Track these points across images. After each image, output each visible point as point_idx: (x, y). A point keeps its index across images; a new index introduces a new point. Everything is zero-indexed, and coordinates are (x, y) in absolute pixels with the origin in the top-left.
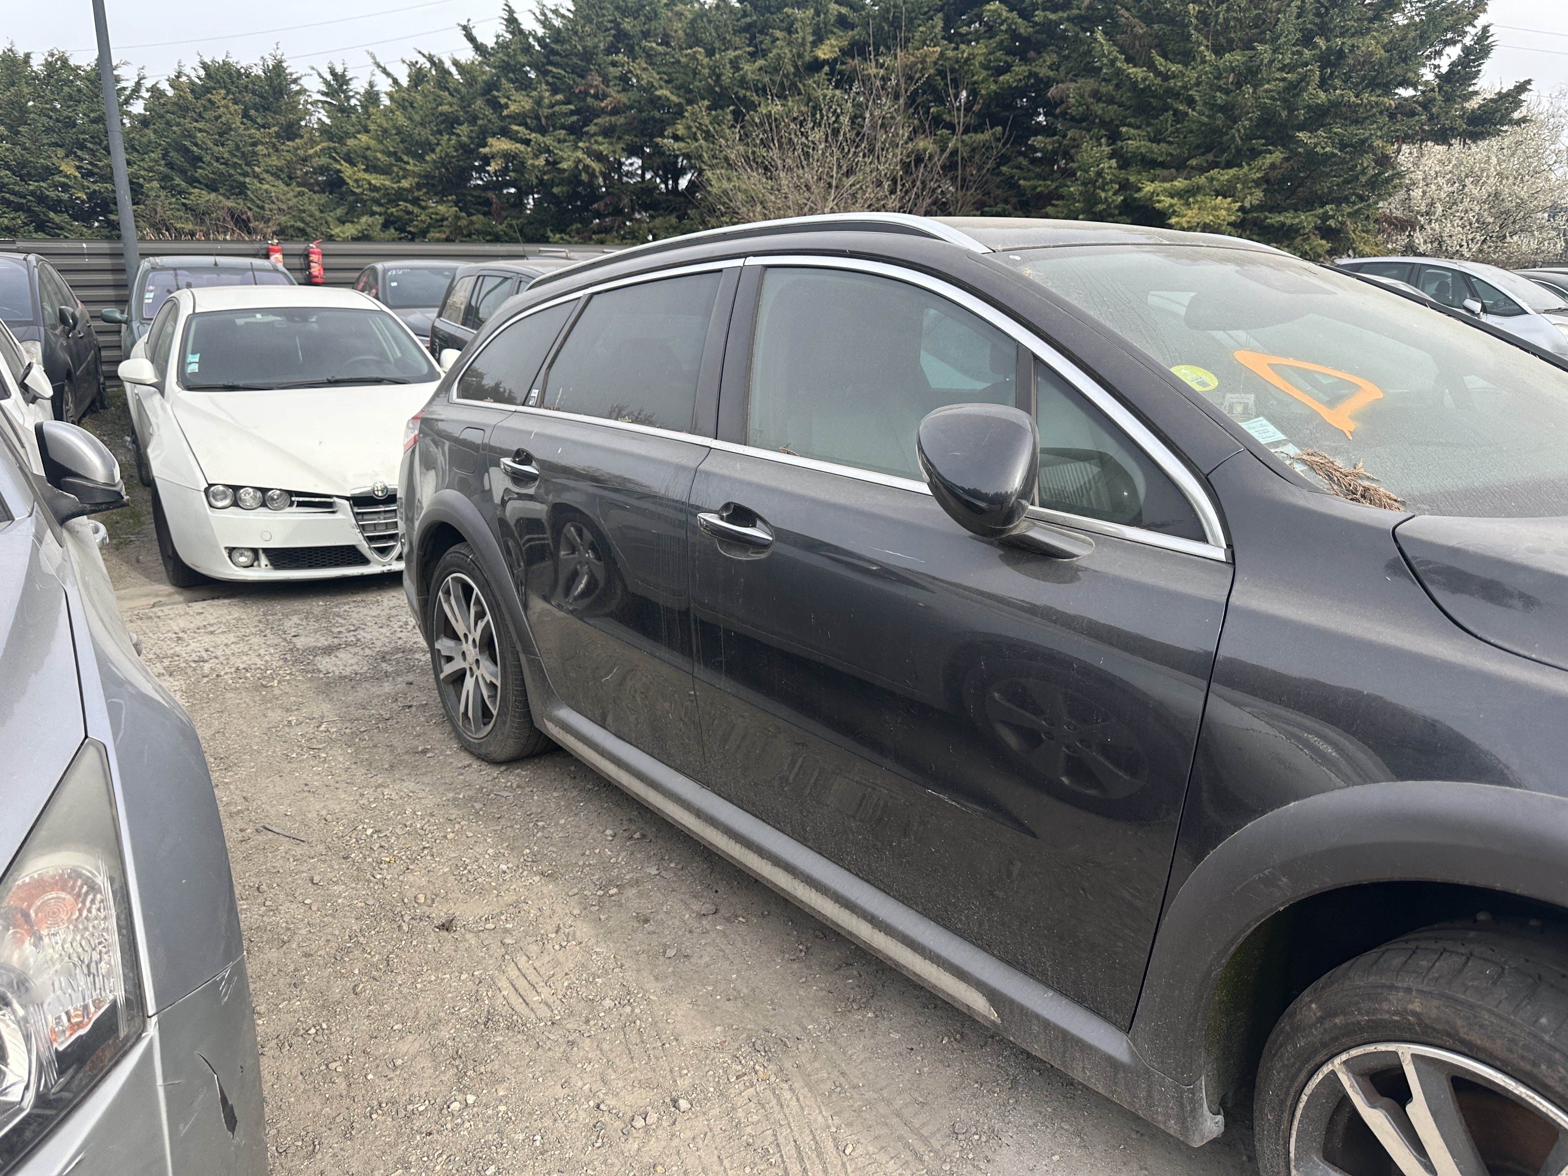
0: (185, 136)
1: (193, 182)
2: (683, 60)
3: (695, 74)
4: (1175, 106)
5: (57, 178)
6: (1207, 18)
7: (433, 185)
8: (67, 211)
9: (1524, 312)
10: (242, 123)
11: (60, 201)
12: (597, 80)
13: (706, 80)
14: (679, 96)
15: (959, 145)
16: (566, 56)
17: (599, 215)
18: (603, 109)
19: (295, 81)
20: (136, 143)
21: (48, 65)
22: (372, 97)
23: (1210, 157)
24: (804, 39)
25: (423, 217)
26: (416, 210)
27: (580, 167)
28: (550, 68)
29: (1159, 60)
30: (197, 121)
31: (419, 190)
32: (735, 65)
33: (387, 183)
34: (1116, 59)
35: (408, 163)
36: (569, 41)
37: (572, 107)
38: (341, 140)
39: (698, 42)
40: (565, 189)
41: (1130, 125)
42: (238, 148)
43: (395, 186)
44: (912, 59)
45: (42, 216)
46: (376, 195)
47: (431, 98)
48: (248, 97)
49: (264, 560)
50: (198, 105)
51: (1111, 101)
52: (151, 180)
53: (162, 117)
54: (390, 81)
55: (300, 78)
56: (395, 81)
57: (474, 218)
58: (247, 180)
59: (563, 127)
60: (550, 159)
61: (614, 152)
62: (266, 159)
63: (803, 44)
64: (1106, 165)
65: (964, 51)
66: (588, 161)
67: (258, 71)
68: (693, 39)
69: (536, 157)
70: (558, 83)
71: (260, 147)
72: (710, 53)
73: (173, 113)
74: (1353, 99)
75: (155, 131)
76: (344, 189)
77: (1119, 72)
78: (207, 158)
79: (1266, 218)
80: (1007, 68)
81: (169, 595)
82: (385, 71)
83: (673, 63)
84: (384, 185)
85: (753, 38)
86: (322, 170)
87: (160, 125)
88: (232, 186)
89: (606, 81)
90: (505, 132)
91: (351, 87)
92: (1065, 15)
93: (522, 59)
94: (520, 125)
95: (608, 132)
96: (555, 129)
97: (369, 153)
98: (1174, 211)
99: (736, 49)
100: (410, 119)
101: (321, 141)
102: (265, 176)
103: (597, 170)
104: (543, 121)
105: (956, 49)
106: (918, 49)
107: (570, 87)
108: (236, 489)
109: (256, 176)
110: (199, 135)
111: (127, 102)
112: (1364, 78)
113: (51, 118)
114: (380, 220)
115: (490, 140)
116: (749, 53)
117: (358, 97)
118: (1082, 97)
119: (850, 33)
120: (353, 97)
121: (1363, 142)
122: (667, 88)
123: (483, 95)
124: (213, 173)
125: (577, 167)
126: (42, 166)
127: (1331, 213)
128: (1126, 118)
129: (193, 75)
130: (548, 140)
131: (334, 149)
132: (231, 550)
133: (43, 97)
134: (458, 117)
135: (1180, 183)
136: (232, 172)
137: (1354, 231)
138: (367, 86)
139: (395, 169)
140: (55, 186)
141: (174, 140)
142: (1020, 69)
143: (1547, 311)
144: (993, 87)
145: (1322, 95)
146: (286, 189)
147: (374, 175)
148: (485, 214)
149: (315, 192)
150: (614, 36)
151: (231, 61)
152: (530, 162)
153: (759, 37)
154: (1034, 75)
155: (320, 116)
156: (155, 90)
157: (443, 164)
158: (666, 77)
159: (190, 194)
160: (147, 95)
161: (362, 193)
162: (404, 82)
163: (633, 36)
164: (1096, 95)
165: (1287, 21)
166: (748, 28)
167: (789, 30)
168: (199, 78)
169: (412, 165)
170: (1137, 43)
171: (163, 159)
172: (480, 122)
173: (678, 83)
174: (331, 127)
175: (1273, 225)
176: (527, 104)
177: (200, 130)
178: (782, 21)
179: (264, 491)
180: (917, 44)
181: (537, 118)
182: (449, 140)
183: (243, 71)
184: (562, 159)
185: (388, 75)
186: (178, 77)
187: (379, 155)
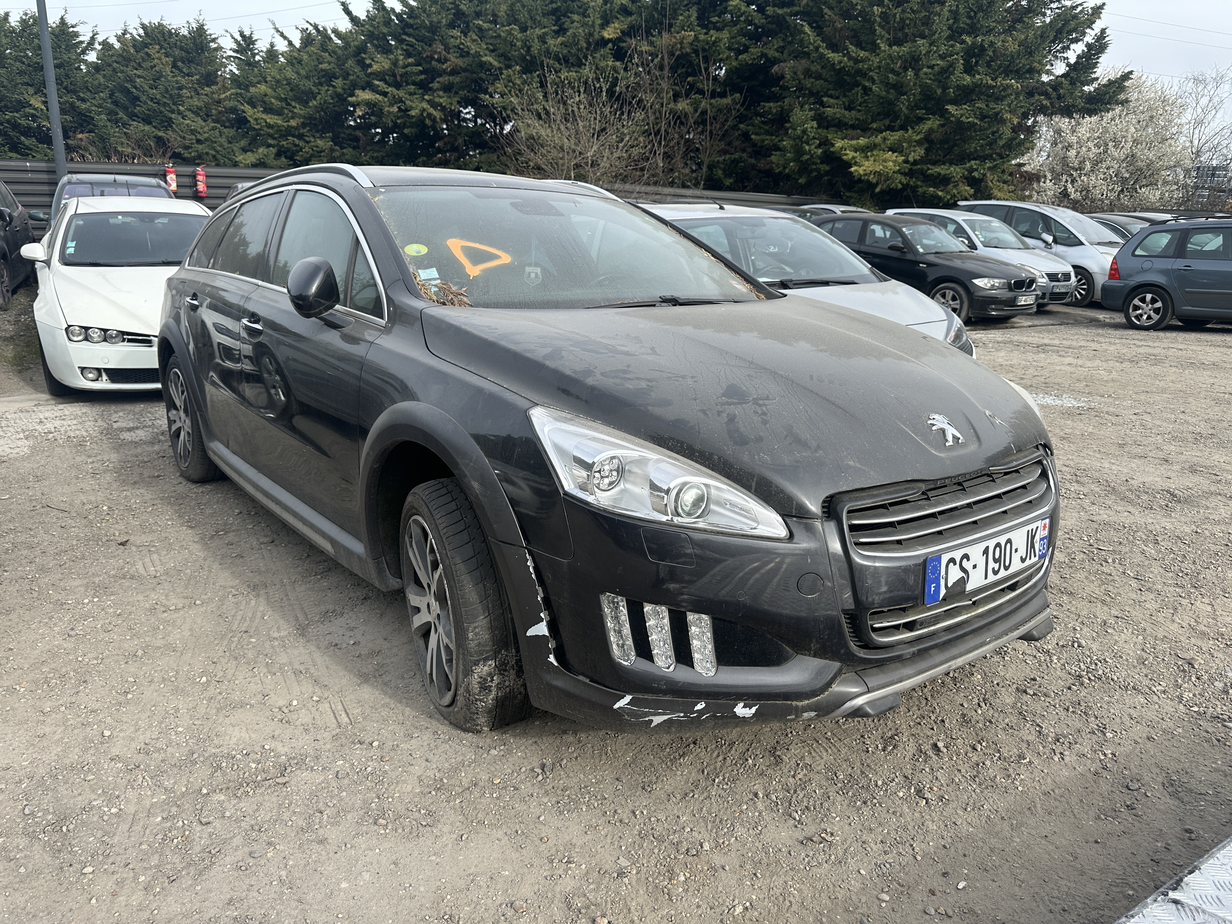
0: (128, 81)
1: (133, 116)
2: (503, 34)
3: (512, 45)
4: (863, 82)
5: (27, 110)
6: (888, 18)
7: (315, 125)
8: (34, 136)
9: (1081, 244)
10: (172, 72)
11: (29, 128)
12: (440, 48)
13: (519, 51)
14: (500, 62)
15: (708, 107)
16: (417, 28)
17: (439, 151)
18: (444, 70)
19: (214, 40)
20: (90, 85)
21: (23, 22)
22: (272, 54)
23: (887, 122)
24: (593, 22)
25: (307, 149)
26: (301, 144)
27: (425, 115)
28: (404, 37)
29: (852, 48)
30: (136, 69)
31: (304, 128)
32: (542, 39)
33: (279, 122)
34: (819, 46)
35: (295, 107)
36: (419, 18)
37: (420, 68)
38: (247, 88)
39: (516, 21)
40: (413, 130)
41: (831, 96)
42: (167, 91)
43: (285, 124)
44: (674, 40)
45: (15, 139)
46: (271, 131)
47: (314, 58)
48: (177, 52)
49: (105, 377)
50: (139, 57)
51: (819, 77)
52: (100, 114)
53: (110, 65)
54: (286, 43)
55: (217, 38)
56: (290, 43)
57: (345, 151)
58: (173, 116)
59: (414, 83)
60: (403, 107)
61: (451, 104)
62: (190, 100)
63: (593, 26)
64: (809, 126)
65: (712, 36)
66: (431, 110)
67: (184, 32)
68: (512, 19)
69: (391, 105)
70: (411, 49)
71: (184, 91)
72: (524, 29)
73: (117, 63)
74: (990, 82)
75: (104, 76)
76: (248, 125)
77: (822, 56)
78: (143, 98)
79: (929, 169)
80: (746, 49)
81: (47, 400)
82: (282, 35)
83: (496, 37)
84: (276, 123)
85: (558, 19)
86: (233, 110)
87: (108, 72)
88: (163, 121)
89: (447, 49)
90: (368, 86)
91: (256, 46)
92: (789, 11)
93: (385, 30)
94: (380, 81)
95: (447, 88)
96: (407, 84)
97: (266, 99)
98: (856, 162)
99: (545, 27)
100: (297, 73)
101: (231, 88)
102: (187, 113)
103: (438, 117)
104: (398, 78)
105: (706, 34)
106: (678, 33)
107: (420, 53)
108: (87, 329)
109: (179, 113)
110: (138, 80)
111: (84, 52)
112: (1000, 67)
113: (23, 63)
114: (273, 150)
115: (358, 92)
116: (554, 31)
117: (261, 54)
118: (795, 73)
119: (629, 19)
120: (257, 54)
121: (997, 114)
122: (490, 56)
123: (355, 56)
124: (148, 110)
125: (422, 114)
126: (16, 100)
127: (975, 167)
128: (829, 90)
129: (135, 33)
130: (401, 93)
131: (241, 94)
132: (83, 369)
133: (18, 47)
134: (334, 73)
135: (862, 141)
136: (162, 109)
137: (991, 181)
138: (268, 46)
139: (286, 111)
140: (26, 116)
141: (118, 83)
142: (755, 51)
143: (1099, 244)
144: (734, 64)
145: (968, 78)
146: (203, 124)
147: (269, 116)
148: (354, 148)
149: (225, 127)
150: (454, 14)
151: (164, 23)
152: (387, 109)
153: (563, 19)
154: (764, 55)
155: (232, 68)
156: (105, 44)
157: (322, 108)
158: (491, 47)
159: (130, 125)
160: (99, 48)
161: (260, 129)
162: (297, 44)
163: (468, 15)
164: (808, 73)
165: (940, 22)
166: (554, 12)
167: (584, 15)
168: (139, 35)
169: (298, 109)
170: (837, 34)
171: (110, 98)
172: (351, 77)
173: (501, 52)
174: (239, 77)
175: (933, 175)
176: (387, 65)
177: (139, 77)
178: (580, 8)
179: (105, 331)
180: (677, 28)
181: (394, 75)
182: (328, 90)
183: (173, 31)
184: (411, 108)
185: (285, 38)
186: (124, 34)
187: (273, 100)
